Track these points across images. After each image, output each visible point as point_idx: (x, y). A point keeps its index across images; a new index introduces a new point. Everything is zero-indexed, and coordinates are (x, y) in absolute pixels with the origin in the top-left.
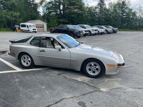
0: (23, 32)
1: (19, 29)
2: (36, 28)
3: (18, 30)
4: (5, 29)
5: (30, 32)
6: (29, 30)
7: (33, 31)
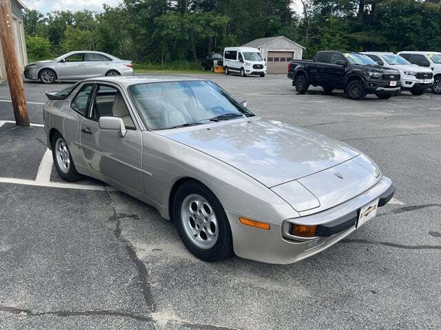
0: (229, 73)
1: (220, 63)
2: (263, 63)
3: (217, 68)
4: (187, 64)
5: (245, 75)
6: (242, 68)
7: (255, 70)
